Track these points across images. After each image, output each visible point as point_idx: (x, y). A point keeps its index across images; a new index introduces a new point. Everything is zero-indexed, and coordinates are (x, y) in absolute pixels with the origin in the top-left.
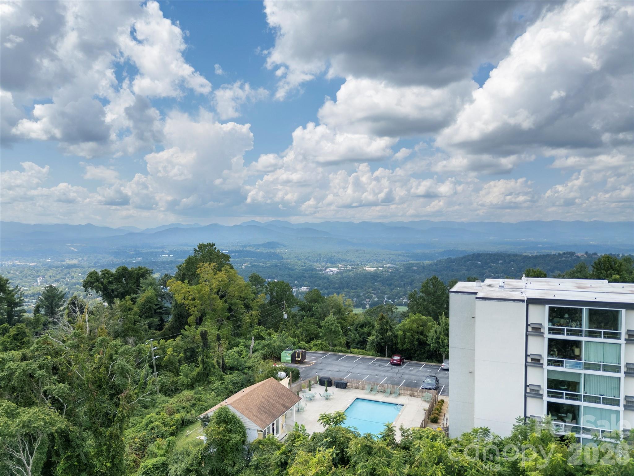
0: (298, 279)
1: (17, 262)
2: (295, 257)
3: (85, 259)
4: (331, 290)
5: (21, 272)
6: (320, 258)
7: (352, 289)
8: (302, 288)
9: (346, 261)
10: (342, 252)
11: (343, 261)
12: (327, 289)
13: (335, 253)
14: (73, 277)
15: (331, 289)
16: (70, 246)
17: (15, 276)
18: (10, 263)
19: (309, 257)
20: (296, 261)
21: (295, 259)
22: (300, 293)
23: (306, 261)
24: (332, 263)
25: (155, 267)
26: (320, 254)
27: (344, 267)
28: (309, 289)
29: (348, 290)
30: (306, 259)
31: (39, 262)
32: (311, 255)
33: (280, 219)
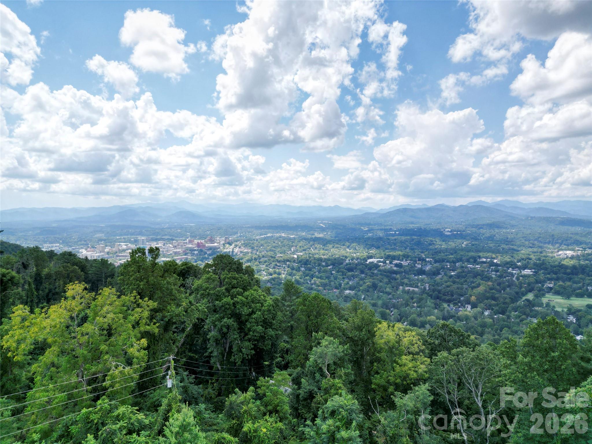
0: (522, 261)
1: (283, 235)
2: (523, 238)
3: (329, 233)
4: (560, 275)
5: (282, 243)
6: (553, 239)
7: (589, 276)
8: (526, 270)
9: (586, 243)
10: (581, 234)
11: (581, 243)
12: (556, 273)
13: (572, 234)
14: (316, 248)
15: (562, 275)
16: (320, 223)
17: (277, 245)
18: (278, 235)
19: (539, 238)
20: (523, 241)
21: (522, 239)
22: (522, 276)
23: (536, 242)
24: (568, 245)
25: (381, 242)
26: (553, 235)
27: (582, 251)
28: (534, 272)
29: (583, 276)
30: (536, 240)
31: (297, 235)
32: (541, 236)
33: (510, 199)
